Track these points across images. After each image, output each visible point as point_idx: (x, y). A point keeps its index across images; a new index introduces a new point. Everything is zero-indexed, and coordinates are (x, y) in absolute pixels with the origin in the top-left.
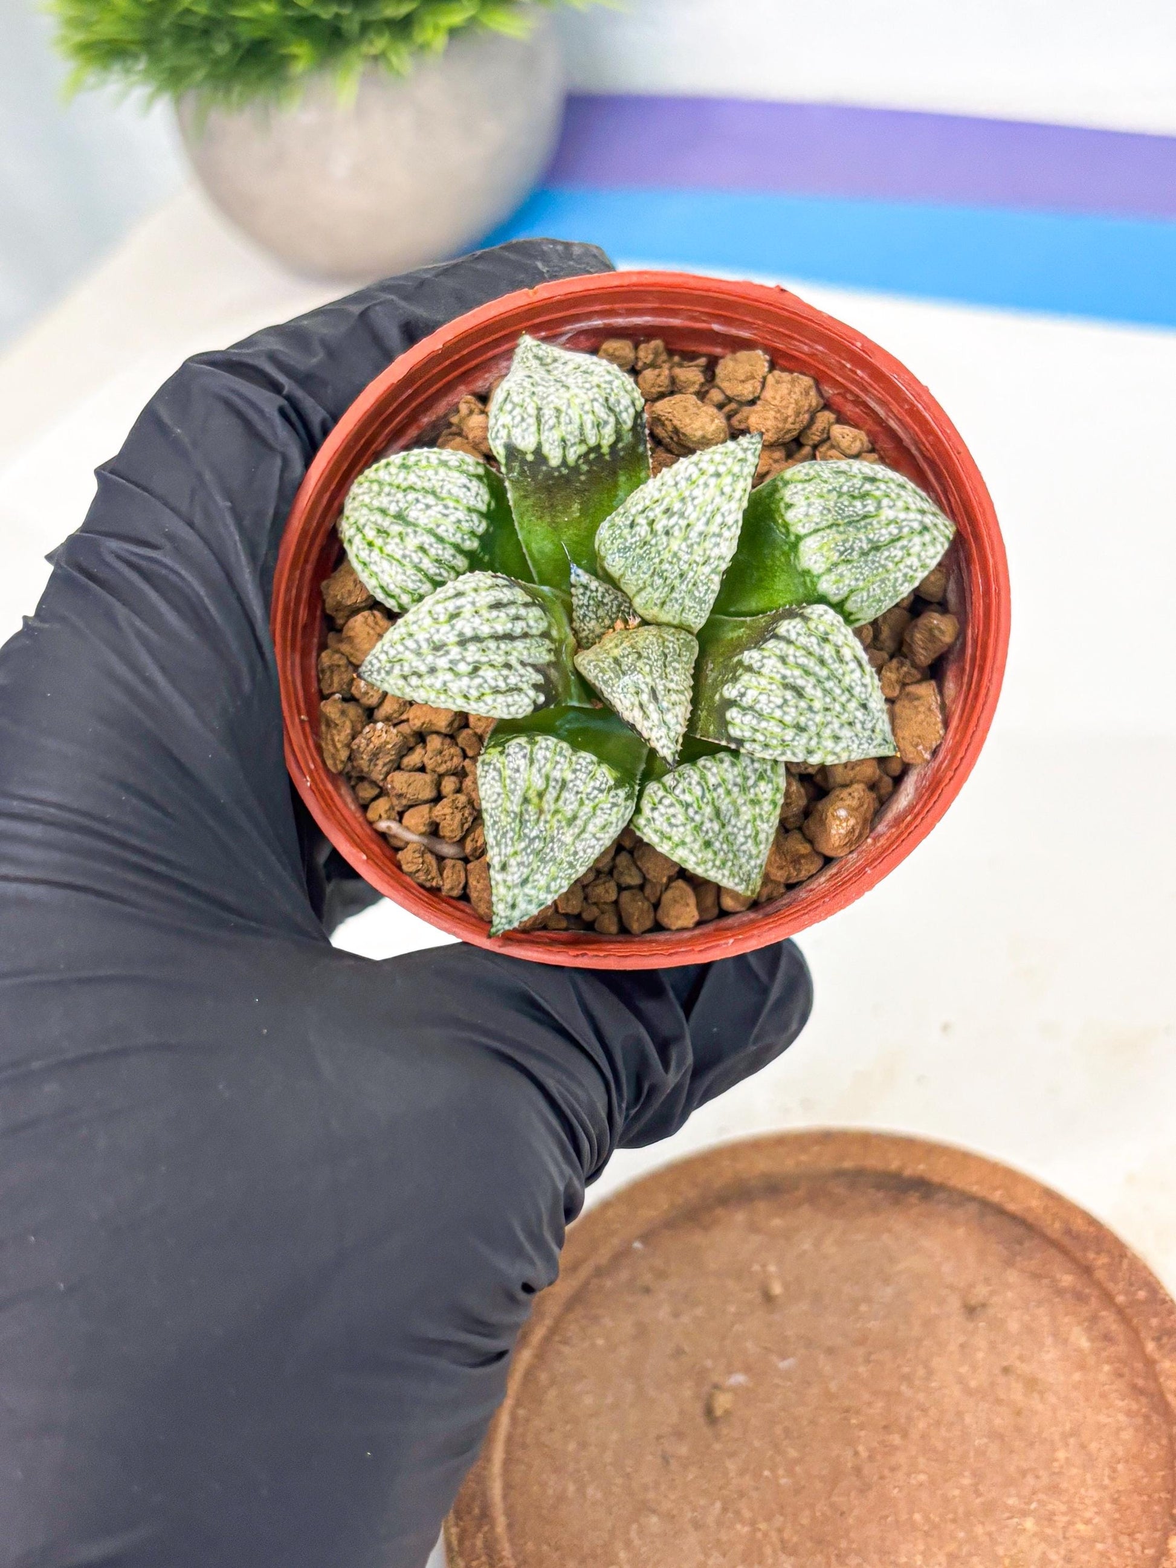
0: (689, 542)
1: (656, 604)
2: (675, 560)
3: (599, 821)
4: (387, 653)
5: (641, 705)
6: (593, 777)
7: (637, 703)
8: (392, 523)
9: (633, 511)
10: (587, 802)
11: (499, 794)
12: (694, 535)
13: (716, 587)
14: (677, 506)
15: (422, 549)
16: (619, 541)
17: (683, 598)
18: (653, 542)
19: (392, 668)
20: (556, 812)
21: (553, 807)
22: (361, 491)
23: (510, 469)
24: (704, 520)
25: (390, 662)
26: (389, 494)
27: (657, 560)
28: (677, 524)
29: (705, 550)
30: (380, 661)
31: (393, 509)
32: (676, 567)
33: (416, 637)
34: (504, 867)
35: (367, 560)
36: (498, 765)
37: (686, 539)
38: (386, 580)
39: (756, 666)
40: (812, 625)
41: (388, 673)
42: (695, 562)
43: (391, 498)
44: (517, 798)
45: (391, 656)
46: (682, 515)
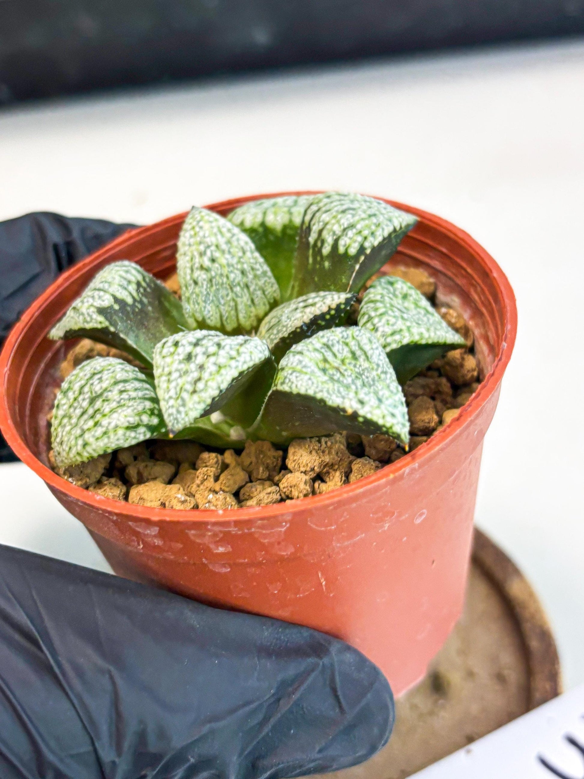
0: (226, 252)
1: (250, 306)
2: (231, 268)
4: (171, 398)
5: (305, 307)
7: (302, 310)
8: (93, 407)
9: (188, 277)
10: (347, 341)
11: (310, 379)
12: (224, 247)
13: (261, 260)
14: (202, 248)
15: (121, 392)
16: (200, 298)
17: (256, 285)
18: (213, 273)
19: (183, 400)
20: (343, 361)
21: (339, 362)
23: (115, 325)
24: (219, 236)
25: (177, 398)
26: (75, 409)
27: (225, 280)
28: (212, 252)
29: (236, 247)
30: (172, 406)
31: (86, 404)
32: (236, 271)
33: (173, 370)
34: (362, 402)
35: (104, 429)
36: (290, 372)
37: (223, 252)
39: (321, 227)
41: (184, 405)
42: (240, 258)
43: (78, 407)
44: (320, 373)
45: (174, 396)
46: (209, 247)
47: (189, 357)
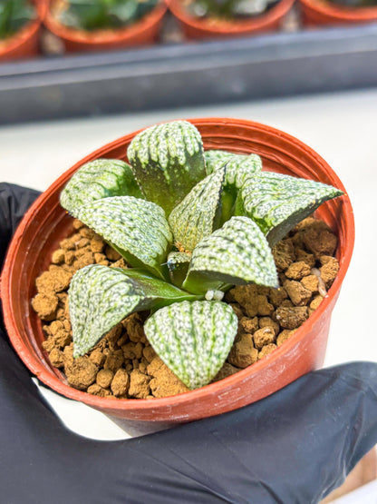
0: (130, 210)
1: (164, 228)
2: (142, 216)
3: (267, 175)
5: (209, 194)
6: (251, 184)
8: (198, 335)
9: (130, 241)
12: (126, 209)
13: (144, 201)
14: (118, 220)
15: (201, 312)
16: (146, 245)
17: (156, 214)
18: (138, 226)
19: (264, 267)
20: (275, 190)
22: (192, 372)
24: (118, 207)
25: (262, 270)
26: (186, 350)
27: (146, 224)
28: (125, 217)
29: (130, 204)
30: (264, 277)
31: (191, 340)
35: (222, 336)
37: (130, 212)
38: (227, 322)
39: (166, 153)
40: (138, 148)
41: (268, 270)
42: (138, 207)
43: (186, 347)
44: (281, 201)
45: (259, 271)
46: (120, 216)
47: (241, 248)
